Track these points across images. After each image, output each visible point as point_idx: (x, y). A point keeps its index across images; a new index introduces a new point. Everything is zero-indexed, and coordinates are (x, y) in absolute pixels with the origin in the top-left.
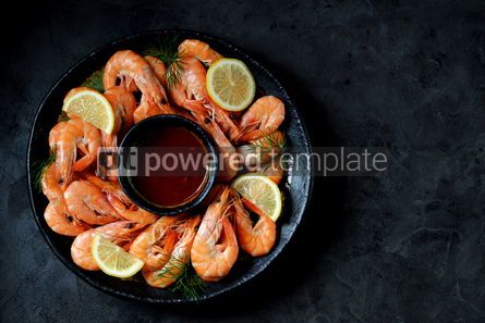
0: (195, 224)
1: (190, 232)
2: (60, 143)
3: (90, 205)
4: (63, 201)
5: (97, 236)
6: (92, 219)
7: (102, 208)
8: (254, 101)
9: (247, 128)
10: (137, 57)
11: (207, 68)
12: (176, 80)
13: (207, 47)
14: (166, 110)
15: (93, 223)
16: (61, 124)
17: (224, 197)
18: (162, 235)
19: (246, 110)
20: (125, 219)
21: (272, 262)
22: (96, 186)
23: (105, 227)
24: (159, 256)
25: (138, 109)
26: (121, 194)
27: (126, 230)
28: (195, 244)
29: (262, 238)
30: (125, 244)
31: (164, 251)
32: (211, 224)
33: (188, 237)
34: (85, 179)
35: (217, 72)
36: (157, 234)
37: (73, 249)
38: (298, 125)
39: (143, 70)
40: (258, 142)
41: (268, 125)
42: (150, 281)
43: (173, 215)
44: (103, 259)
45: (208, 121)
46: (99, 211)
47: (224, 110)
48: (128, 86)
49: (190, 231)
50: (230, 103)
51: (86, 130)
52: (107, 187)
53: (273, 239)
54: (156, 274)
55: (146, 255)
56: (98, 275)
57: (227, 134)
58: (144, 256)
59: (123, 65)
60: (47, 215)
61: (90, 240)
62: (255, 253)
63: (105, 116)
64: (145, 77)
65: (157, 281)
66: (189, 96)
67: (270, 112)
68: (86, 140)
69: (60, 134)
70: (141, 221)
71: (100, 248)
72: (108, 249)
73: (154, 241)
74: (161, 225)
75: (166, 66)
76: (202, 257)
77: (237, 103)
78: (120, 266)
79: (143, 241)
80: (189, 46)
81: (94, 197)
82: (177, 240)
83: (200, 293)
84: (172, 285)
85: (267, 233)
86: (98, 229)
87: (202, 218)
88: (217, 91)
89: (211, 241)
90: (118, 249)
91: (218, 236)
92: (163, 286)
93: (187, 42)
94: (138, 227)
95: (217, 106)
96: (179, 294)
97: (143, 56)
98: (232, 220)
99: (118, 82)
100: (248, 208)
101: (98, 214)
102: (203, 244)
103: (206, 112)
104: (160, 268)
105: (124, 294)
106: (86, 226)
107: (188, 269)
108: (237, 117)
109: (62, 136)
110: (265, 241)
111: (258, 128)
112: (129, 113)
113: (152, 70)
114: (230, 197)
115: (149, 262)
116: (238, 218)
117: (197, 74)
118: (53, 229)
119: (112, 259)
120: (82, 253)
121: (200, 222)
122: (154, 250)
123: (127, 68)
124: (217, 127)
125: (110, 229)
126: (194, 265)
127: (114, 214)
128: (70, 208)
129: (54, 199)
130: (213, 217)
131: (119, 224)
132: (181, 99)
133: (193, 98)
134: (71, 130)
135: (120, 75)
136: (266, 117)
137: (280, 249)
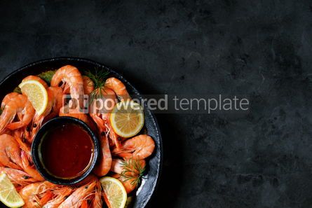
1: (61, 198)
2: (7, 107)
3: (8, 153)
5: (4, 173)
6: (6, 162)
7: (14, 158)
8: (138, 135)
9: (126, 149)
10: (79, 75)
13: (124, 88)
15: (5, 164)
16: (14, 94)
17: (91, 186)
18: (43, 191)
22: (17, 143)
23: (11, 170)
24: (36, 204)
26: (30, 154)
27: (23, 179)
31: (40, 202)
32: (75, 200)
33: (58, 200)
36: (40, 190)
39: (78, 84)
41: (139, 154)
45: (104, 134)
46: (12, 159)
47: (115, 134)
50: (121, 131)
51: (26, 105)
52: (24, 147)
55: (28, 199)
57: (112, 147)
59: (68, 76)
63: (41, 103)
64: (77, 90)
66: (99, 114)
67: (143, 147)
68: (24, 112)
69: (10, 100)
70: (35, 177)
72: (7, 185)
73: (36, 193)
74: (45, 186)
75: (95, 87)
77: (127, 131)
78: (9, 199)
79: (30, 190)
80: (113, 82)
81: (13, 150)
82: (51, 199)
86: (7, 169)
90: (13, 187)
93: (113, 79)
94: (30, 180)
95: (112, 129)
99: (61, 83)
100: (103, 199)
101: (11, 161)
103: (105, 128)
108: (122, 140)
109: (10, 103)
111: (132, 153)
112: (58, 106)
113: (84, 87)
114: (96, 187)
115: (28, 204)
119: (7, 192)
121: (71, 193)
122: (34, 199)
124: (107, 141)
125: (14, 173)
127: (20, 165)
130: (77, 196)
131: (21, 173)
132: (94, 115)
133: (101, 116)
134: (18, 101)
135: (64, 80)
136: (140, 148)
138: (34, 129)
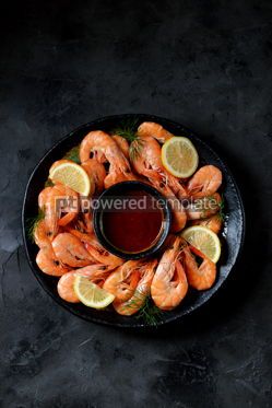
0: (154, 266)
2: (48, 204)
3: (72, 252)
4: (51, 249)
5: (78, 276)
6: (74, 263)
7: (81, 254)
8: (198, 169)
9: (193, 190)
10: (106, 136)
11: (161, 145)
12: (137, 154)
13: (161, 127)
14: (130, 178)
15: (74, 266)
16: (47, 189)
17: (176, 245)
18: (129, 274)
19: (191, 177)
20: (99, 263)
21: (214, 295)
22: (76, 237)
23: (85, 269)
24: (127, 291)
25: (109, 176)
26: (96, 243)
27: (101, 272)
28: (155, 281)
29: (205, 276)
30: (99, 282)
31: (130, 287)
32: (166, 266)
33: (148, 276)
34: (68, 232)
35: (169, 147)
36: (125, 274)
37: (59, 286)
38: (233, 188)
39: (111, 146)
41: (209, 188)
42: (119, 311)
43: (137, 260)
44: (83, 294)
45: (162, 186)
46: (79, 256)
47: (176, 177)
48: (99, 159)
49: (150, 272)
50: (180, 172)
52: (85, 238)
53: (214, 277)
54: (126, 304)
55: (116, 290)
56: (79, 306)
57: (177, 195)
58: (114, 291)
59: (96, 142)
60: (38, 260)
61: (73, 279)
62: (200, 288)
63: (83, 183)
64: (113, 151)
65: (124, 311)
66: (148, 166)
67: (211, 178)
69: (47, 197)
70: (112, 264)
71: (81, 285)
72: (87, 286)
73: (122, 280)
74: (128, 267)
75: (129, 143)
76: (160, 292)
77: (185, 171)
78: (95, 299)
79: (114, 279)
80: (146, 127)
81: (76, 246)
82: (140, 279)
83: (158, 320)
84: (137, 313)
85: (210, 272)
86: (79, 271)
87: (159, 262)
88: (169, 163)
89: (167, 279)
90: (95, 286)
91: (172, 275)
92: (129, 314)
93: (145, 124)
94: (109, 268)
95: (170, 174)
96: (142, 320)
97: (110, 135)
98: (183, 263)
99: (91, 155)
100: (193, 252)
101: (78, 259)
102: (160, 281)
103: (161, 178)
104: (127, 301)
105: (99, 321)
106: (70, 268)
107: (149, 301)
108: (185, 182)
109: (50, 199)
110: (208, 279)
111: (201, 191)
112: (101, 179)
113: (118, 146)
114: (181, 245)
115: (119, 296)
116: (187, 262)
117: (153, 149)
118: (44, 271)
119: (91, 293)
120: (66, 290)
121: (157, 265)
122: (122, 286)
123: (99, 144)
124: (169, 190)
125: (88, 270)
126: (153, 298)
127: (90, 259)
128: (57, 254)
129: (45, 248)
130: (167, 261)
131: (95, 267)
132: (141, 169)
133: (150, 168)
135: (93, 150)
136: (207, 182)
137: (219, 285)
138: (87, 215)
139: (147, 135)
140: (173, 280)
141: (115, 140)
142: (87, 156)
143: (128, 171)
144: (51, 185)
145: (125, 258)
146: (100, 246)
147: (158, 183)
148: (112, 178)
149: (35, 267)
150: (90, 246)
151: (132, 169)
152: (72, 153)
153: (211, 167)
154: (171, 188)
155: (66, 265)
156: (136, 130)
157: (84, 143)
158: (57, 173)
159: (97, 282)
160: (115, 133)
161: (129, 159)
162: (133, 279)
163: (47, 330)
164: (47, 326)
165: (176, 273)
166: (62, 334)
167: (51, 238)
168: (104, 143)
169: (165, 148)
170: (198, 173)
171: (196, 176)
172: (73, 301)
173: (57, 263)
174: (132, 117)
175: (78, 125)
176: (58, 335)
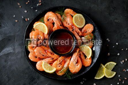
0: (70, 58)
2: (33, 37)
3: (41, 53)
4: (34, 52)
5: (43, 62)
6: (42, 57)
7: (44, 54)
8: (85, 25)
9: (84, 32)
10: (53, 13)
11: (72, 17)
12: (64, 20)
13: (72, 11)
14: (62, 28)
15: (42, 58)
16: (33, 32)
17: (78, 51)
18: (61, 61)
19: (83, 28)
20: (51, 57)
21: (91, 68)
22: (43, 48)
23: (45, 59)
24: (60, 67)
25: (54, 28)
26: (50, 50)
27: (51, 60)
28: (70, 63)
29: (88, 62)
30: (51, 64)
31: (62, 66)
32: (74, 58)
33: (68, 62)
35: (75, 17)
36: (60, 61)
37: (37, 65)
38: (97, 31)
39: (55, 17)
40: (86, 36)
41: (89, 31)
42: (58, 74)
43: (64, 56)
44: (45, 68)
45: (73, 31)
47: (77, 28)
48: (51, 21)
49: (69, 60)
50: (79, 26)
51: (40, 33)
52: (46, 48)
53: (91, 62)
54: (60, 71)
55: (57, 67)
57: (78, 34)
58: (56, 67)
59: (50, 15)
60: (29, 56)
61: (42, 63)
62: (86, 66)
63: (45, 29)
64: (56, 19)
65: (60, 74)
66: (68, 24)
67: (90, 28)
68: (40, 36)
69: (32, 34)
70: (55, 57)
71: (44, 65)
72: (47, 65)
73: (59, 63)
74: (61, 59)
75: (61, 16)
76: (72, 67)
77: (81, 26)
78: (50, 70)
79: (56, 63)
80: (67, 10)
81: (43, 51)
82: (65, 63)
83: (71, 77)
84: (64, 75)
85: (89, 60)
86: (44, 60)
87: (72, 57)
88: (75, 22)
89: (75, 63)
90: (49, 65)
91: (76, 61)
92: (61, 75)
93: (67, 9)
94: (54, 59)
95: (76, 27)
96: (66, 77)
97: (55, 13)
99: (48, 20)
101: (43, 56)
102: (72, 64)
103: (72, 28)
104: (61, 70)
105: (51, 77)
106: (40, 59)
107: (68, 70)
108: (81, 29)
109: (33, 35)
110: (89, 63)
111: (86, 32)
112: (51, 28)
113: (58, 17)
114: (79, 51)
115: (58, 69)
116: (81, 57)
117: (70, 18)
118: (31, 60)
120: (39, 66)
121: (71, 58)
122: (59, 65)
123: (51, 16)
124: (75, 32)
125: (47, 60)
126: (70, 69)
127: (48, 56)
128: (36, 54)
129: (32, 52)
130: (75, 57)
131: (49, 59)
132: (65, 25)
133: (69, 24)
134: (36, 33)
135: (49, 18)
136: (88, 29)
137: (93, 65)
139: (68, 13)
140: (77, 63)
141: (56, 15)
142: (47, 20)
143: (61, 25)
144: (34, 30)
145: (60, 55)
146: (51, 51)
147: (71, 29)
148: (55, 28)
149: (28, 59)
150: (48, 51)
151: (62, 25)
152: (41, 19)
153: (90, 24)
154: (76, 31)
155: (39, 58)
156: (64, 12)
157: (46, 16)
158: (36, 26)
159: (50, 64)
160: (56, 13)
161: (61, 21)
162: (63, 63)
163: (32, 81)
164: (32, 79)
165: (78, 61)
166: (38, 82)
167: (34, 48)
168: (53, 16)
169: (74, 17)
170: (85, 26)
171: (84, 27)
172: (42, 70)
173: (36, 57)
174: (62, 7)
175: (44, 10)
176: (36, 83)
